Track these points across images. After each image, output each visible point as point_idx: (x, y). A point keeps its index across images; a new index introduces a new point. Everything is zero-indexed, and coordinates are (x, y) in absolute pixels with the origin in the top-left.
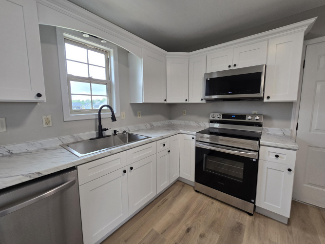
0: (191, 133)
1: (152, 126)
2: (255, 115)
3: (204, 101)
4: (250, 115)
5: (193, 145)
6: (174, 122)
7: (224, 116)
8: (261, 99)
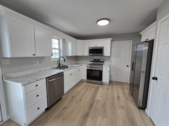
0: (85, 65)
1: (71, 63)
2: (102, 59)
3: (88, 55)
4: (101, 59)
5: (86, 68)
6: (78, 62)
7: (94, 60)
8: (103, 55)
